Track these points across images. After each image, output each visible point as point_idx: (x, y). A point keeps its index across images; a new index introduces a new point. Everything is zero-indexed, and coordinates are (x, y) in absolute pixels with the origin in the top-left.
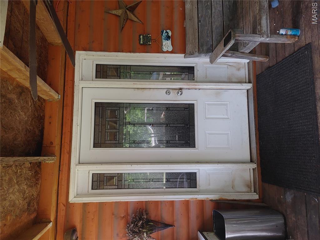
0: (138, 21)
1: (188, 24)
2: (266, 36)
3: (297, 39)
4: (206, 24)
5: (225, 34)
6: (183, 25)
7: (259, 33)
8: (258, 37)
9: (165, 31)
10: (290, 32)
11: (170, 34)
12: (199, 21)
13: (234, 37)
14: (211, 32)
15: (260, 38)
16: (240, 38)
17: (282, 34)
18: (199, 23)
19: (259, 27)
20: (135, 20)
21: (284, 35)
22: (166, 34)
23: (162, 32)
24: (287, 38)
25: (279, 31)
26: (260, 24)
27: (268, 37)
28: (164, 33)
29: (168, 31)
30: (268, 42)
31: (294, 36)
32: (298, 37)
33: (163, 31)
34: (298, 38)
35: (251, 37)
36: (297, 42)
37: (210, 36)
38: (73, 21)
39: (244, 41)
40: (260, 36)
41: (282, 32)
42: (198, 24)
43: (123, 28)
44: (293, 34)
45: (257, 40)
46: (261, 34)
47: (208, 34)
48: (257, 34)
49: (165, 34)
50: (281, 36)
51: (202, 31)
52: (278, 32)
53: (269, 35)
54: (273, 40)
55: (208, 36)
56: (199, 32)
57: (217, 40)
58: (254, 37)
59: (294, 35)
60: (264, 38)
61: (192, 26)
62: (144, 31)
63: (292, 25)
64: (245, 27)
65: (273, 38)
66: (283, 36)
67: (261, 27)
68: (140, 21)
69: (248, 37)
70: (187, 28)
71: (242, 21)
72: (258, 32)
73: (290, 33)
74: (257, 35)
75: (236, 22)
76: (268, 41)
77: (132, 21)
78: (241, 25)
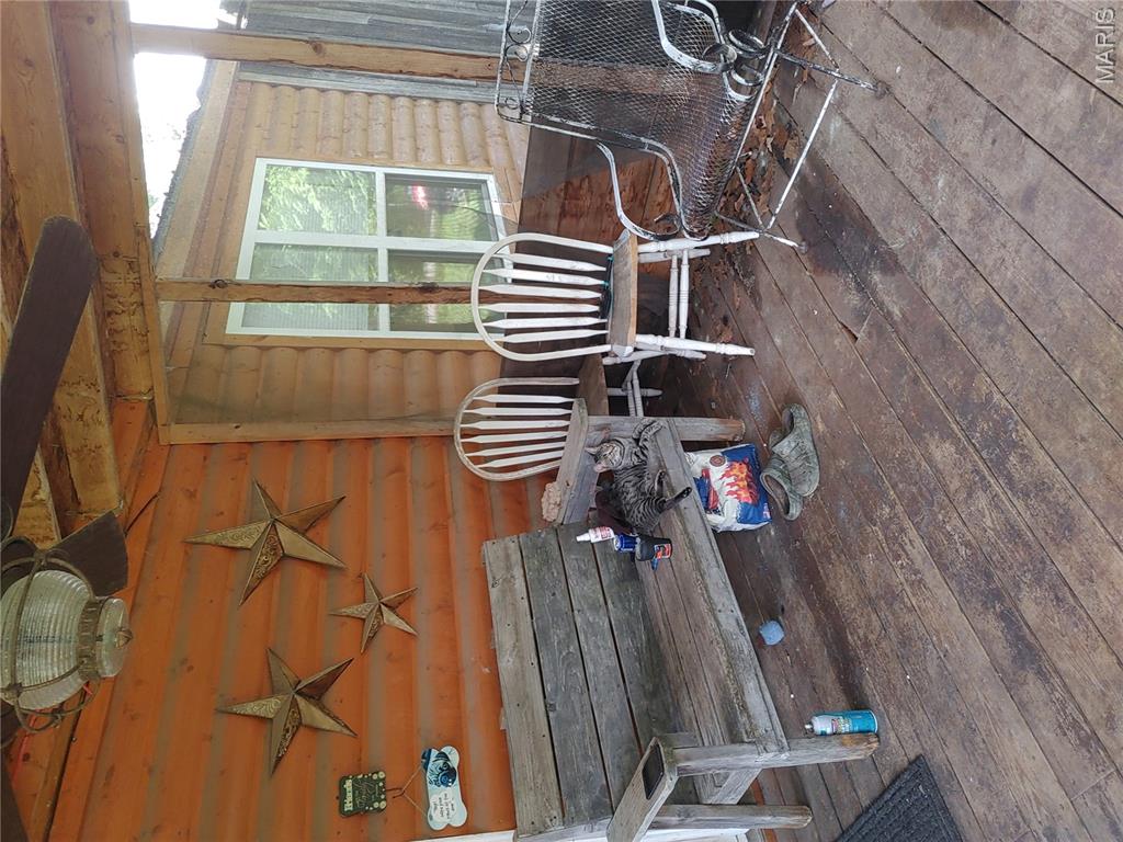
0: (337, 728)
1: (512, 720)
2: (774, 748)
3: (875, 745)
4: (575, 715)
5: (642, 742)
6: (498, 723)
7: (748, 737)
8: (752, 752)
9: (434, 753)
10: (847, 725)
11: (454, 760)
12: (548, 708)
13: (671, 765)
14: (596, 741)
15: (759, 754)
16: (692, 764)
17: (824, 734)
18: (551, 714)
19: (743, 719)
20: (328, 728)
21: (830, 735)
22: (441, 762)
23: (423, 757)
24: (843, 744)
25: (811, 723)
26: (744, 708)
27: (781, 750)
28: (433, 758)
29: (446, 750)
30: (790, 764)
31: (862, 736)
32: (877, 735)
33: (430, 751)
34: (879, 741)
35: (728, 754)
36: (879, 752)
37: (596, 758)
38: (91, 759)
39: (709, 769)
40: (754, 747)
41: (822, 725)
42: (548, 717)
43: (279, 759)
44: (857, 729)
45: (751, 763)
46: (758, 742)
47: (585, 748)
48: (743, 742)
49: (435, 765)
50: (821, 740)
51: (565, 740)
52: (808, 727)
53: (784, 740)
54: (805, 757)
55: (586, 757)
56: (555, 744)
57: (619, 767)
58: (738, 753)
59: (860, 732)
60: (771, 755)
61: (528, 726)
62: (360, 760)
63: (844, 698)
64: (701, 718)
65: (799, 752)
66: (828, 738)
67: (749, 717)
68: (346, 726)
69: (718, 756)
70: (512, 735)
71: (686, 697)
72: (745, 736)
73: (845, 726)
74: (745, 746)
75: (670, 700)
76: (788, 760)
77: (315, 729)
78: (687, 710)
